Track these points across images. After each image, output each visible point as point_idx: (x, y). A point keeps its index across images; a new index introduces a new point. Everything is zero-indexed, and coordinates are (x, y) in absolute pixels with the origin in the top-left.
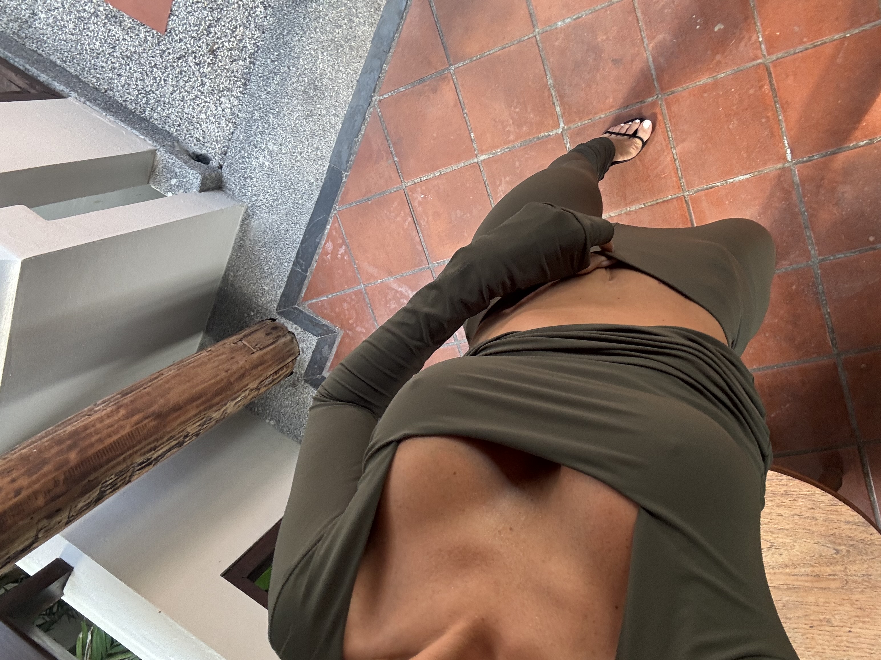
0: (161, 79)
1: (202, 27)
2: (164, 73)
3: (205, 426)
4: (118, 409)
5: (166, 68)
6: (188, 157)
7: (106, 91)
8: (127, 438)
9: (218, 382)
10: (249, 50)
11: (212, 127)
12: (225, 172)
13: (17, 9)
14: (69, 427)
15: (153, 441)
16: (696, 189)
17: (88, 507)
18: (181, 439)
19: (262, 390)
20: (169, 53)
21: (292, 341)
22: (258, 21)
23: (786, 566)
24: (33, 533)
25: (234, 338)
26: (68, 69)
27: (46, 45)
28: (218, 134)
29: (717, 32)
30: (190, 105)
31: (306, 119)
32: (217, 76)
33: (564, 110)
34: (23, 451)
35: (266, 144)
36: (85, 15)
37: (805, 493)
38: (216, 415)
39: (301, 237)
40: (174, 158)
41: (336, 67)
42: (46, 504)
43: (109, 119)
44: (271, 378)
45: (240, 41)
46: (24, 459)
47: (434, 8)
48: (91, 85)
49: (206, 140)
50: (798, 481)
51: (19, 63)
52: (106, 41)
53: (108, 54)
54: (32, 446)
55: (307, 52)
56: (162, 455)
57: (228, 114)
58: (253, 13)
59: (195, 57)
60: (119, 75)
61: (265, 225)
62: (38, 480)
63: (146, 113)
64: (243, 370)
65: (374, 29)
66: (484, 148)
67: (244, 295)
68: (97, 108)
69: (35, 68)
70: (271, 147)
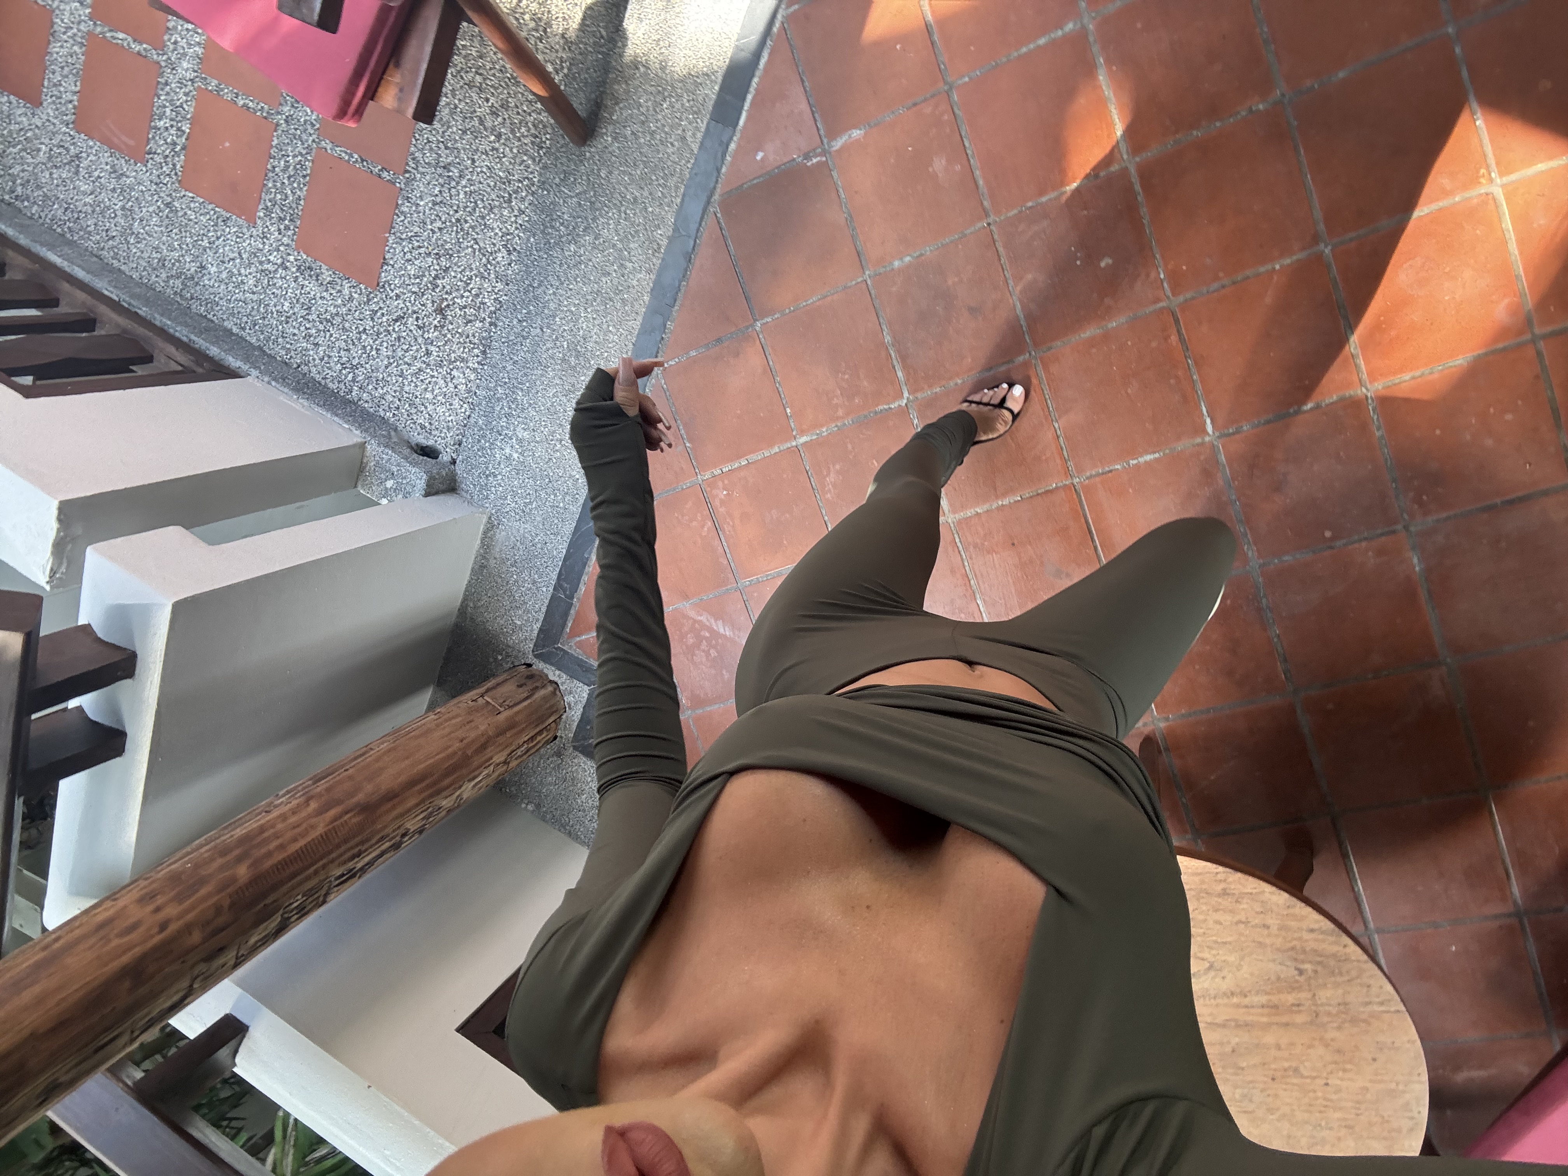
0: (372, 348)
1: (425, 279)
2: (376, 340)
3: (431, 819)
4: (307, 802)
5: (378, 334)
6: (408, 450)
7: (299, 367)
8: (319, 842)
9: (449, 757)
10: (489, 307)
11: (441, 410)
12: (459, 468)
13: (179, 261)
14: (238, 830)
15: (357, 845)
16: (1088, 474)
17: (265, 942)
18: (398, 838)
19: (513, 764)
20: (383, 315)
21: (554, 693)
22: (501, 270)
23: (1232, 994)
24: (185, 984)
25: (473, 694)
26: (248, 338)
27: (219, 308)
28: (450, 419)
29: (1104, 268)
30: (412, 381)
31: (566, 396)
32: (446, 342)
33: (907, 375)
34: (173, 867)
35: (514, 430)
36: (269, 267)
37: (1250, 891)
38: (446, 803)
39: (564, 551)
40: (390, 452)
41: (605, 326)
42: (205, 940)
43: (301, 404)
44: (526, 746)
45: (477, 295)
46: (175, 878)
47: (732, 248)
48: (278, 358)
49: (433, 427)
50: (1239, 875)
51: (181, 332)
52: (298, 301)
53: (301, 317)
54: (186, 859)
55: (565, 309)
56: (370, 864)
57: (463, 392)
58: (494, 259)
59: (417, 319)
60: (317, 345)
61: (515, 537)
62: (192, 908)
63: (353, 394)
64: (485, 737)
65: (653, 277)
66: (805, 427)
67: (488, 632)
68: (286, 390)
69: (203, 339)
70: (521, 433)
